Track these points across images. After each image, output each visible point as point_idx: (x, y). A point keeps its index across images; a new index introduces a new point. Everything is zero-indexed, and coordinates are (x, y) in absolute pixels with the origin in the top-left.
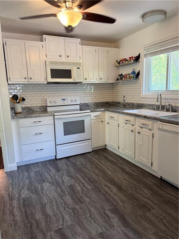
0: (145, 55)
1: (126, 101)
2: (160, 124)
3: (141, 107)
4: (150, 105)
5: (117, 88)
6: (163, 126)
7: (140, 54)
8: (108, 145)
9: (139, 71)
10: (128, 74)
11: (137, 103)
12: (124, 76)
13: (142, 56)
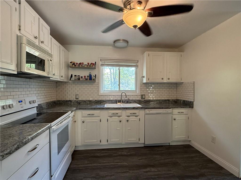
0: (102, 65)
1: (80, 99)
2: (147, 110)
3: (100, 103)
4: (109, 101)
5: (65, 87)
6: (149, 111)
7: (95, 62)
8: (81, 145)
9: (96, 75)
10: (87, 76)
11: (95, 100)
12: (82, 77)
13: (100, 65)
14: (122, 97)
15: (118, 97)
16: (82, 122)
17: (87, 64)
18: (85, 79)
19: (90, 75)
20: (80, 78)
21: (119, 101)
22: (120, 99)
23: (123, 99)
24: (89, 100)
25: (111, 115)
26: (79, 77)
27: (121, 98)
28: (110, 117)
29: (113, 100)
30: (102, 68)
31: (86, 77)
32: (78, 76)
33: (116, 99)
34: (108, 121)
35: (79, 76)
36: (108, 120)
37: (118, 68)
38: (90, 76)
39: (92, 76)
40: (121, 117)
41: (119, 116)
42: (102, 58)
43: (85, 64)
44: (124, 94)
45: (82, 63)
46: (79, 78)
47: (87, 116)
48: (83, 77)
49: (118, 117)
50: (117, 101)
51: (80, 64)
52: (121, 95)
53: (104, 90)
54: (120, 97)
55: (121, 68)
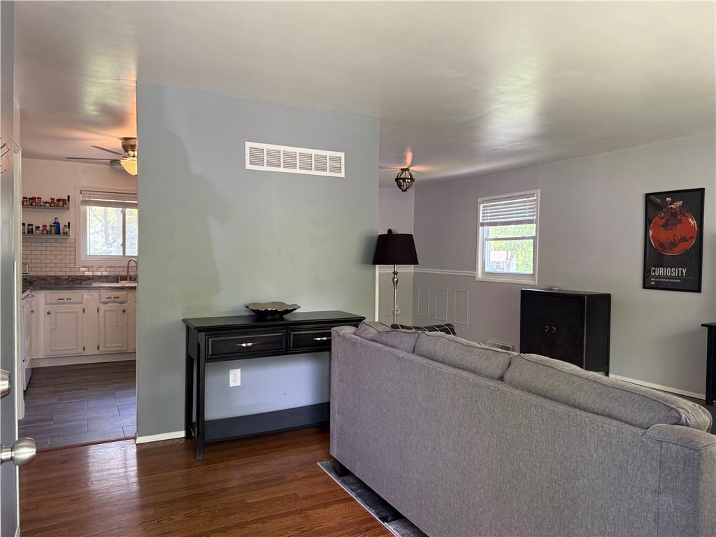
0: (85, 203)
1: (32, 274)
7: (69, 197)
8: (43, 357)
9: (69, 224)
10: (51, 226)
11: (69, 276)
12: (37, 228)
13: (78, 203)
14: (130, 270)
15: (121, 269)
16: (46, 314)
17: (50, 201)
18: (45, 232)
19: (55, 223)
20: (34, 229)
21: (124, 278)
22: (125, 274)
23: (131, 274)
24: (53, 276)
25: (106, 300)
26: (31, 227)
27: (128, 271)
28: (105, 303)
29: (110, 276)
30: (83, 208)
31: (48, 228)
32: (29, 225)
33: (117, 274)
34: (98, 311)
35: (32, 225)
36: (98, 309)
37: (121, 209)
38: (57, 225)
39: (61, 227)
40: (126, 304)
41: (122, 303)
42: (84, 187)
43: (44, 199)
44: (133, 264)
45: (38, 198)
46: (32, 229)
47: (55, 301)
48: (41, 228)
49: (118, 305)
50: (118, 278)
51: (33, 199)
52: (128, 266)
53: (88, 254)
54: (126, 269)
55: (127, 210)
